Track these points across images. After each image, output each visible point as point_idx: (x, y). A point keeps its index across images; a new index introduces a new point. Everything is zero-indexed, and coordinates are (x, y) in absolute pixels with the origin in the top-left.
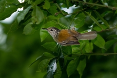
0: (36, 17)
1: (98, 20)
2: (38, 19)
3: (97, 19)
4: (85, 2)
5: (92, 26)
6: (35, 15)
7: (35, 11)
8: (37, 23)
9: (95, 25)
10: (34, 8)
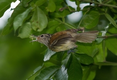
0: (37, 22)
1: (115, 20)
2: (40, 25)
3: (115, 18)
4: (101, 3)
5: (107, 27)
6: (36, 19)
7: (36, 14)
8: (39, 30)
9: (112, 26)
10: (35, 10)
